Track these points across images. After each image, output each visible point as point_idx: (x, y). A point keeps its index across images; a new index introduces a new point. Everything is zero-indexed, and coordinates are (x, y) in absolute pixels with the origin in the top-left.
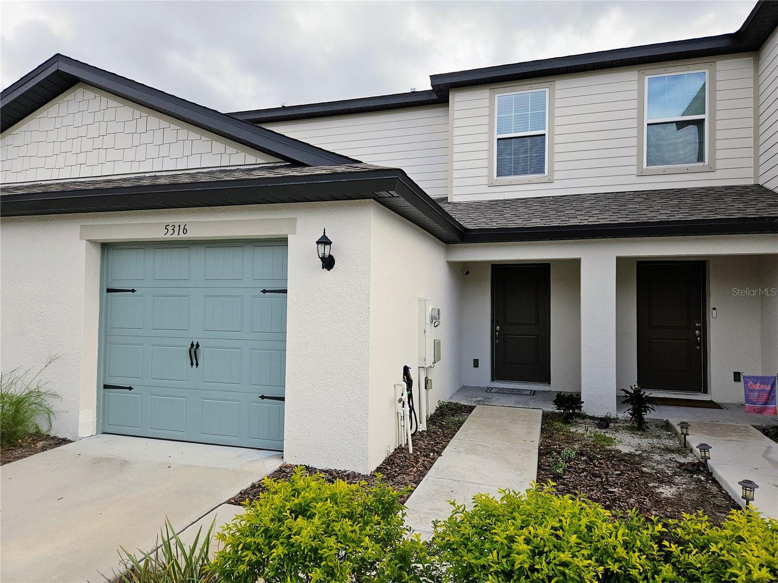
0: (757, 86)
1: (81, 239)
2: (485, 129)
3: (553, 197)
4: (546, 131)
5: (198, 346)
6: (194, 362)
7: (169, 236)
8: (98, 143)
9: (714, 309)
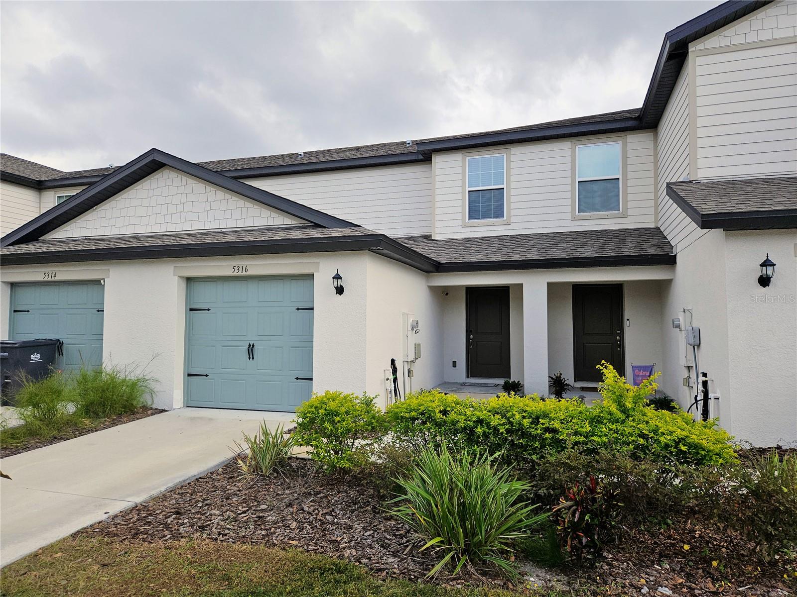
0: (656, 154)
1: (174, 275)
2: (460, 183)
3: (510, 236)
4: (504, 186)
5: (253, 346)
6: (251, 357)
7: (235, 274)
8: (180, 208)
9: (628, 320)
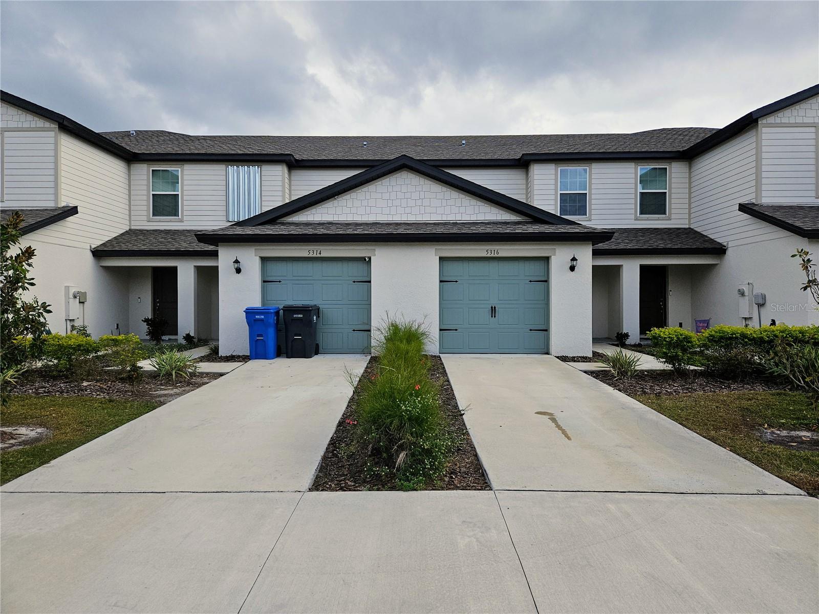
1: (436, 255)
2: (553, 187)
4: (587, 192)
5: (495, 307)
6: (493, 315)
7: (489, 255)
9: (671, 291)
